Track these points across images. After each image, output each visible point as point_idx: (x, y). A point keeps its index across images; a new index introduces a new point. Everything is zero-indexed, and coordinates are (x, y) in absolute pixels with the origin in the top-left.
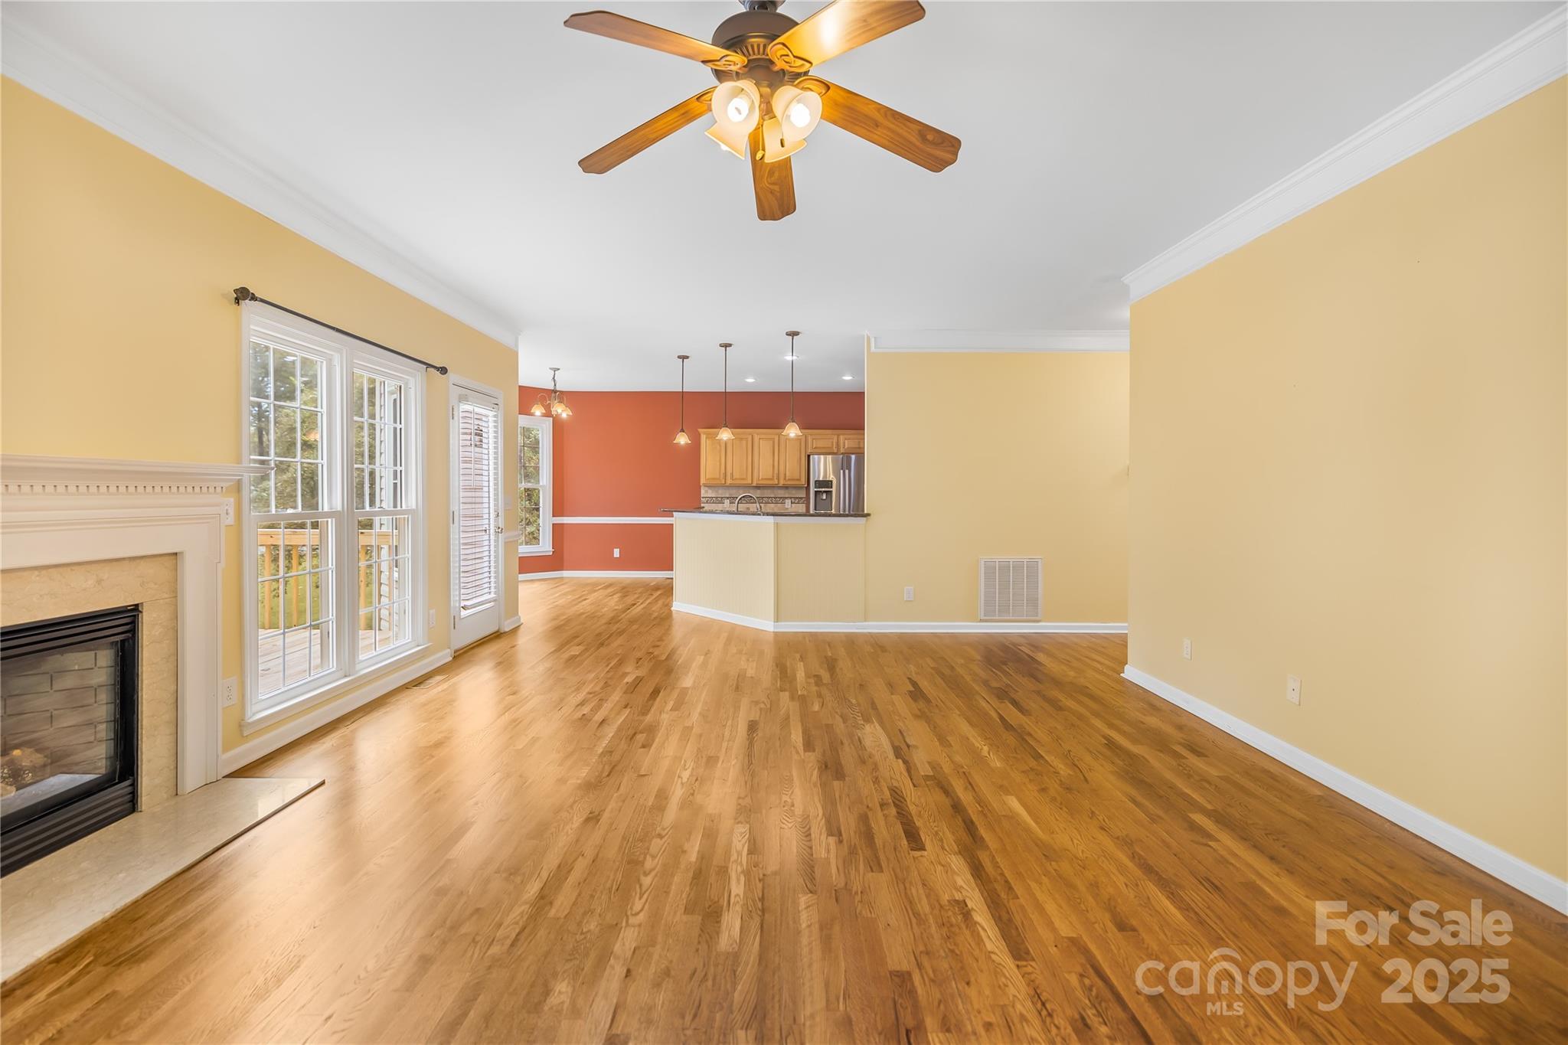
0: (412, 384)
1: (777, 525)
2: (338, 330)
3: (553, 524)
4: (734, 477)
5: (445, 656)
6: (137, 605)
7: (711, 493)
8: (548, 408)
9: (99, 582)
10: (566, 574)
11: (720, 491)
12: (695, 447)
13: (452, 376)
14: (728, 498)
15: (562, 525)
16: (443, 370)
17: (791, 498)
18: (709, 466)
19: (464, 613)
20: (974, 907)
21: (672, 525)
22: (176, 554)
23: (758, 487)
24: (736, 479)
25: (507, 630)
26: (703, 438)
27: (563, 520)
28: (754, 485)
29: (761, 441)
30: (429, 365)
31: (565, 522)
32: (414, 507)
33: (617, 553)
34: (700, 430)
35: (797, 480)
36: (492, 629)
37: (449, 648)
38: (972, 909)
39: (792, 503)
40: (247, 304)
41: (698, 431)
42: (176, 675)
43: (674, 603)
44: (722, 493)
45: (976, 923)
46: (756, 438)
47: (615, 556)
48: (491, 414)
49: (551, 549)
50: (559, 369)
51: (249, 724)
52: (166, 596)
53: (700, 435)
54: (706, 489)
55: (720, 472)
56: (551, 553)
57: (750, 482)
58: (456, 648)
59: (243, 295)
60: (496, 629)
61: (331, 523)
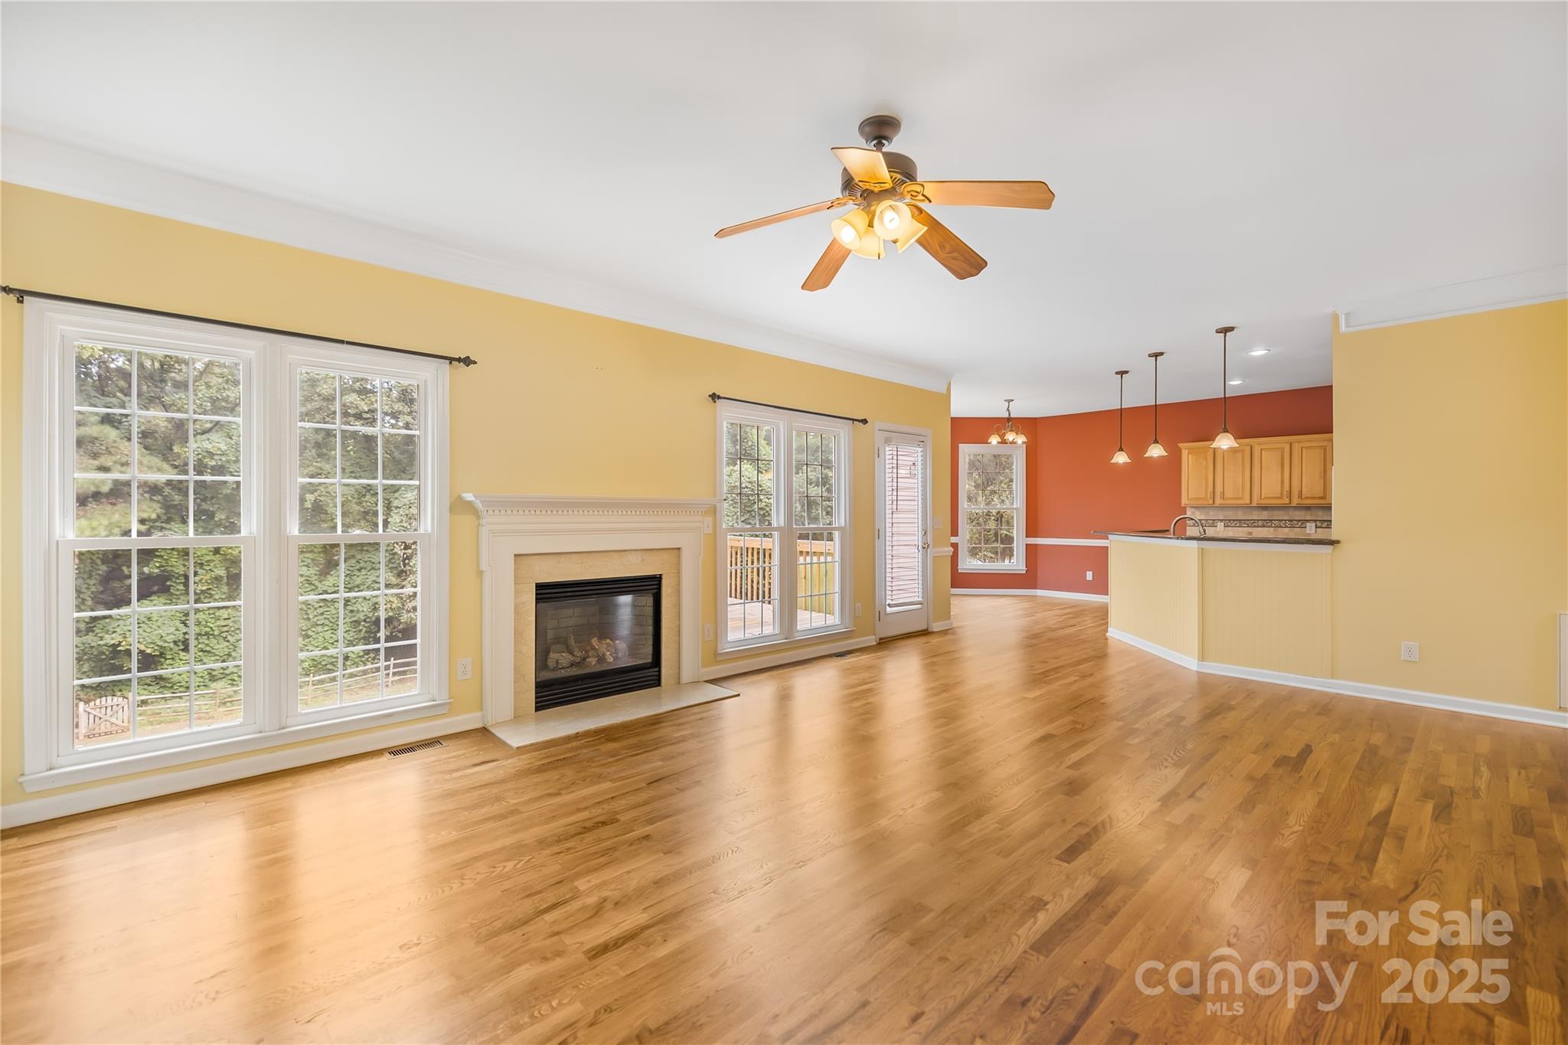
0: (842, 435)
1: (1202, 551)
2: (775, 407)
3: (1027, 545)
4: (1226, 496)
5: (871, 640)
6: (661, 575)
7: (1199, 516)
8: (1002, 436)
9: (643, 560)
10: (1039, 592)
11: (1211, 513)
12: (1173, 463)
13: (875, 424)
14: (1222, 520)
15: (1036, 545)
16: (864, 421)
17: (1315, 521)
18: (1193, 483)
19: (889, 609)
20: (1050, 910)
21: (1108, 547)
22: (679, 549)
23: (1265, 508)
24: (1228, 498)
25: (935, 630)
26: (1185, 454)
27: (1036, 541)
28: (1254, 504)
29: (1263, 452)
30: (853, 420)
31: (1039, 543)
32: (843, 525)
33: (1089, 576)
34: (1180, 445)
35: (1321, 498)
36: (922, 627)
37: (874, 635)
38: (1047, 910)
39: (1316, 527)
40: (719, 402)
41: (1178, 446)
42: (679, 615)
43: (1109, 629)
44: (1213, 514)
45: (1035, 917)
46: (1257, 450)
47: (1088, 579)
48: (920, 450)
49: (1024, 568)
50: (1012, 400)
51: (719, 654)
52: (673, 571)
53: (1181, 449)
54: (1193, 510)
55: (1206, 492)
56: (1024, 572)
57: (1249, 502)
58: (883, 636)
59: (714, 397)
60: (925, 627)
61: (776, 534)
